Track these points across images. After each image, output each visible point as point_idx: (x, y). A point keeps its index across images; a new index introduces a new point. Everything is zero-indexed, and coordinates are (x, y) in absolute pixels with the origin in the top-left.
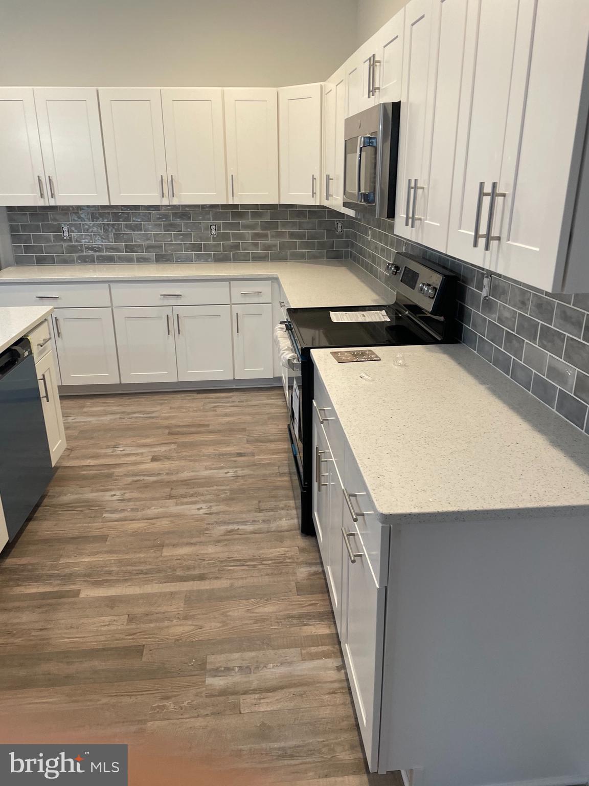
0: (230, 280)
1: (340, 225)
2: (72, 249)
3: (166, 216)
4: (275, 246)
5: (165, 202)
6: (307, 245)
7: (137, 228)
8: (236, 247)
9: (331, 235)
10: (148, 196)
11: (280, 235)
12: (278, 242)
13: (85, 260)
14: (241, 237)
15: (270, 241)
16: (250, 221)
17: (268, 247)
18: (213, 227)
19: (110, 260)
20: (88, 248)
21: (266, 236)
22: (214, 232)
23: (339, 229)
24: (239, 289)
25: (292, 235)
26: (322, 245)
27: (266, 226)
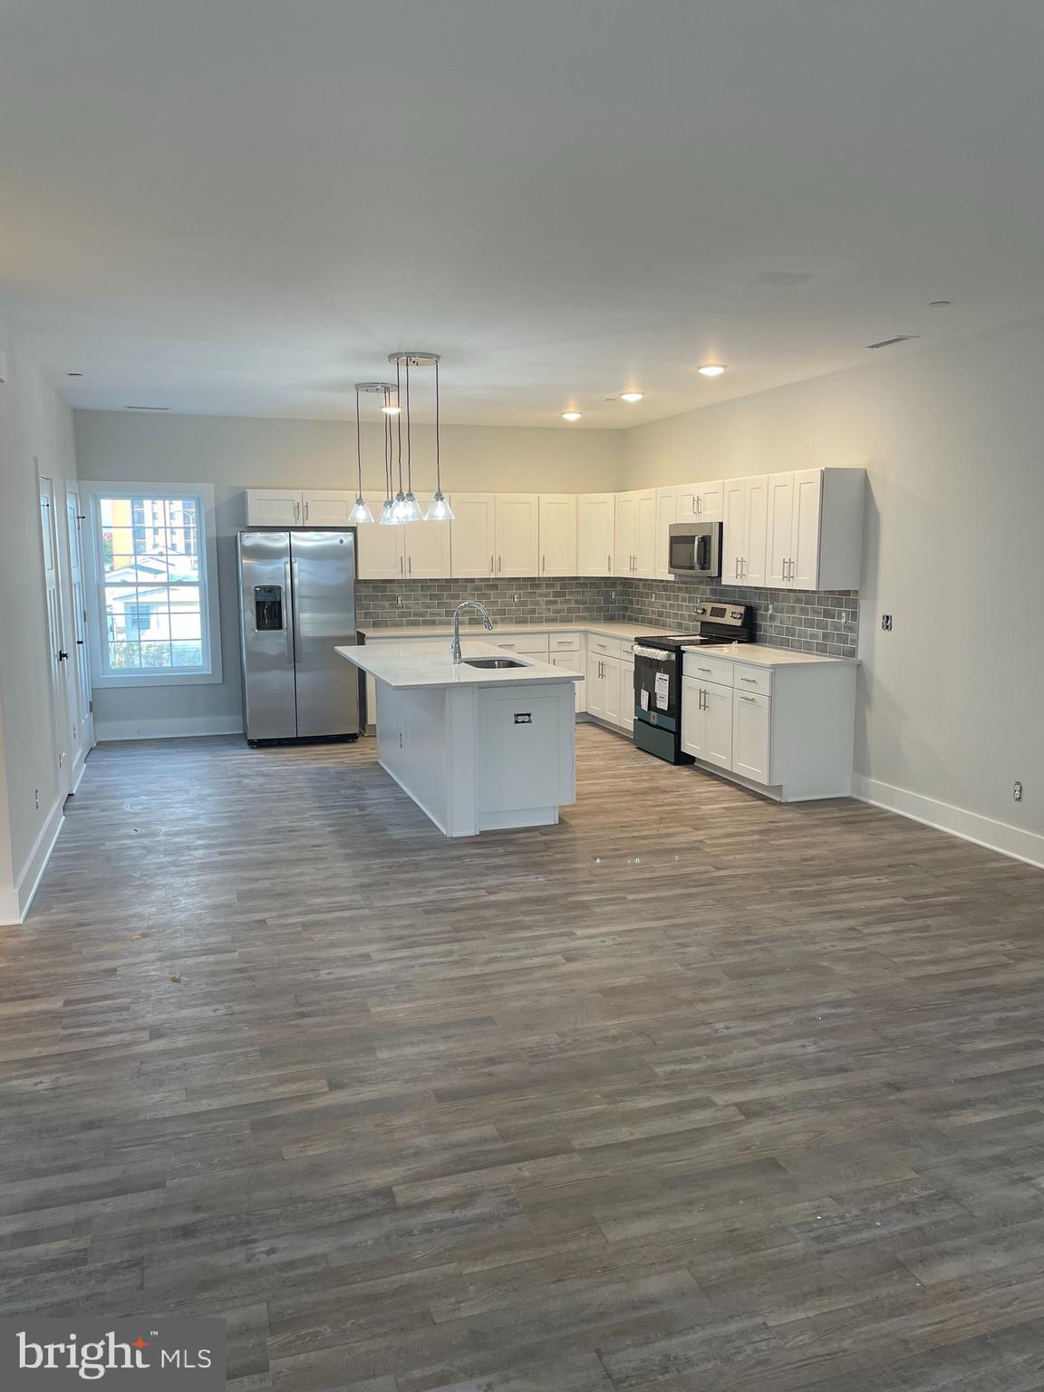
0: (549, 633)
1: (613, 594)
2: (403, 615)
3: (477, 589)
4: (564, 610)
5: (493, 576)
6: (588, 610)
7: (456, 597)
8: (533, 611)
9: (608, 600)
10: (480, 571)
11: (567, 601)
12: (565, 607)
13: (414, 624)
14: (538, 603)
15: (559, 606)
16: (543, 590)
17: (558, 611)
18: (516, 596)
19: (433, 623)
20: (415, 615)
21: (556, 602)
22: (516, 600)
23: (613, 597)
24: (555, 639)
25: (576, 602)
26: (600, 609)
27: (557, 595)
